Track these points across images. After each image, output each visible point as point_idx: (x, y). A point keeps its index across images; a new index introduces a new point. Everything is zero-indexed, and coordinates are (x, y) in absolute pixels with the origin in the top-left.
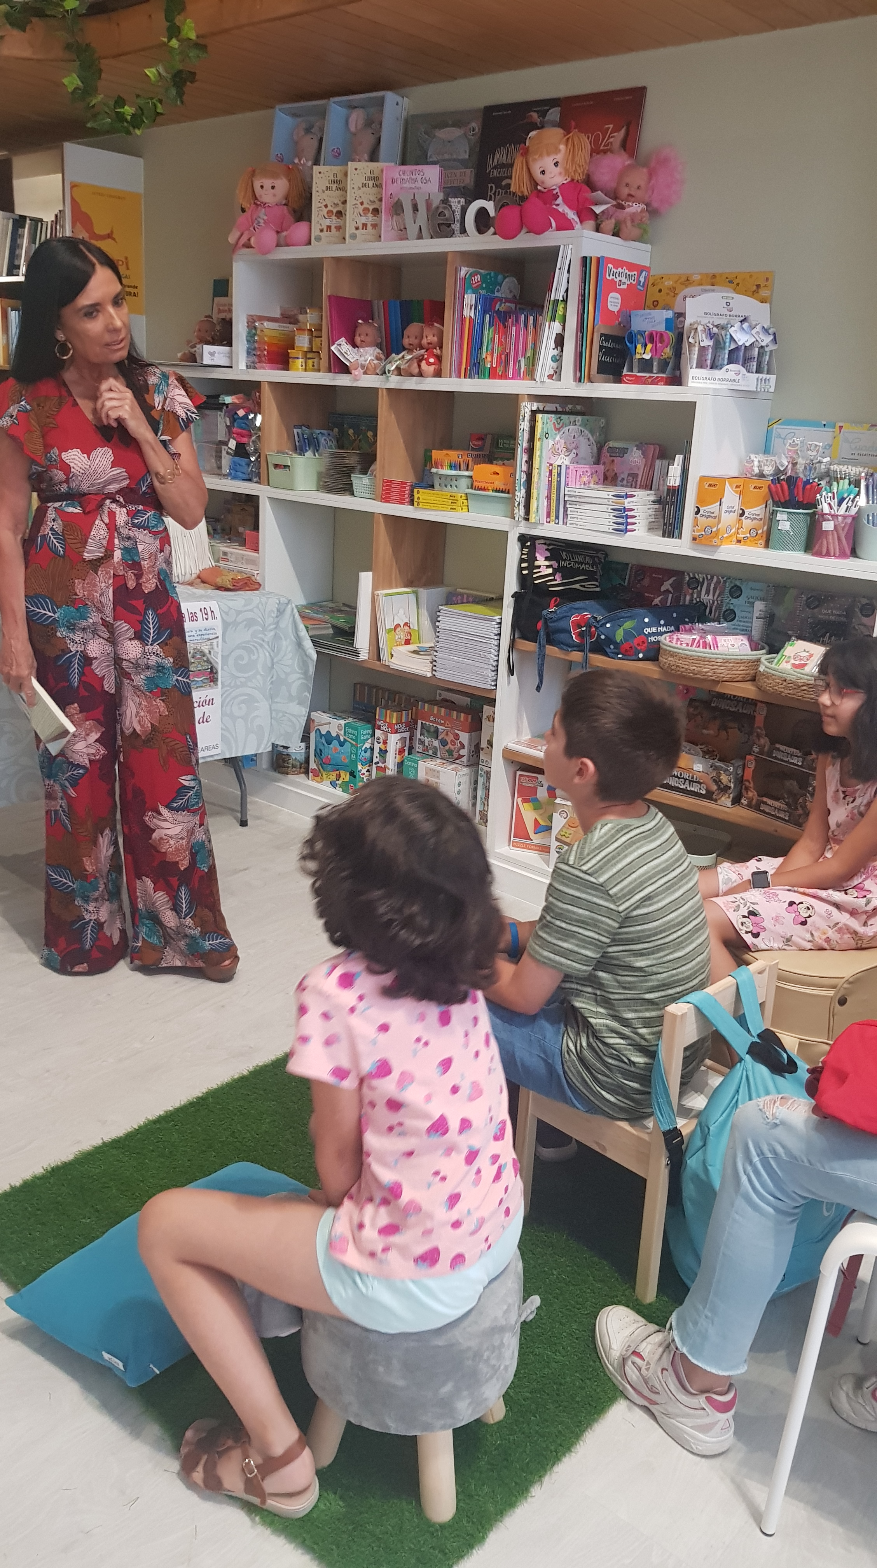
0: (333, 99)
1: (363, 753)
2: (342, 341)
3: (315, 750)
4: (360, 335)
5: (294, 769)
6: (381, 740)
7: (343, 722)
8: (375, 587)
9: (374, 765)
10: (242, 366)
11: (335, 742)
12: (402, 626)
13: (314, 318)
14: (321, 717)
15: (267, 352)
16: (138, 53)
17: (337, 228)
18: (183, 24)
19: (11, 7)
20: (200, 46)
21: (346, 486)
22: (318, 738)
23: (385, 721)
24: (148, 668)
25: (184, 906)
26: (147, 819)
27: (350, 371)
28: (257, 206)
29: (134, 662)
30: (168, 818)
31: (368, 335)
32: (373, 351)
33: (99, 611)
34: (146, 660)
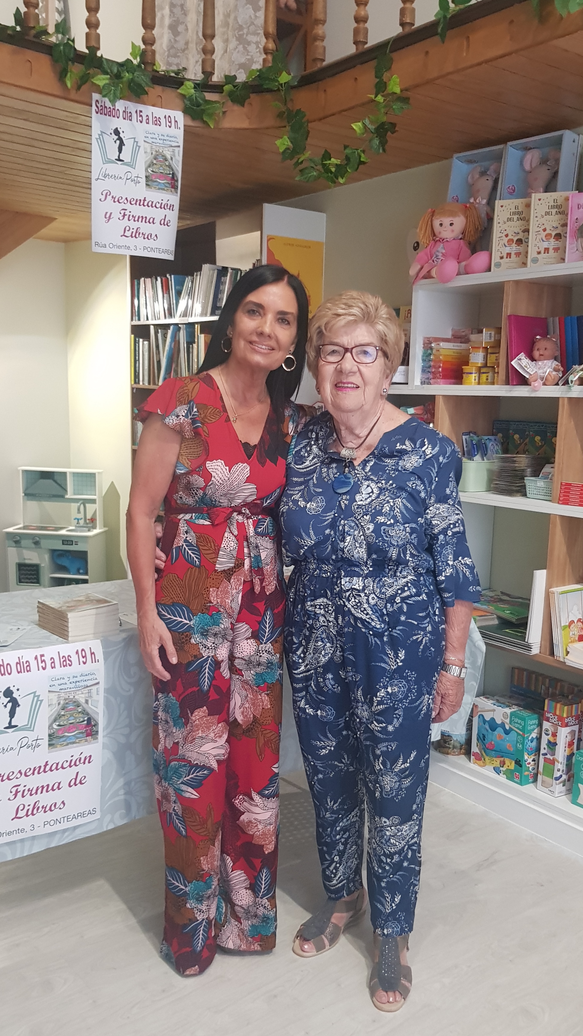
0: (509, 143)
1: (529, 743)
2: (522, 356)
3: (478, 734)
4: (538, 350)
5: (455, 750)
6: (550, 732)
7: (508, 711)
8: (549, 585)
9: (541, 757)
10: (417, 382)
11: (500, 730)
12: (576, 622)
13: (490, 337)
14: (486, 704)
15: (440, 369)
16: (343, 113)
17: (518, 254)
18: (390, 80)
19: (234, 86)
20: (403, 99)
21: (519, 488)
22: (482, 723)
23: (555, 714)
24: (259, 664)
25: (263, 887)
26: (237, 801)
27: (529, 383)
28: (436, 242)
29: (247, 659)
30: (258, 804)
31: (546, 349)
32: (552, 363)
33: (230, 616)
34: (258, 657)
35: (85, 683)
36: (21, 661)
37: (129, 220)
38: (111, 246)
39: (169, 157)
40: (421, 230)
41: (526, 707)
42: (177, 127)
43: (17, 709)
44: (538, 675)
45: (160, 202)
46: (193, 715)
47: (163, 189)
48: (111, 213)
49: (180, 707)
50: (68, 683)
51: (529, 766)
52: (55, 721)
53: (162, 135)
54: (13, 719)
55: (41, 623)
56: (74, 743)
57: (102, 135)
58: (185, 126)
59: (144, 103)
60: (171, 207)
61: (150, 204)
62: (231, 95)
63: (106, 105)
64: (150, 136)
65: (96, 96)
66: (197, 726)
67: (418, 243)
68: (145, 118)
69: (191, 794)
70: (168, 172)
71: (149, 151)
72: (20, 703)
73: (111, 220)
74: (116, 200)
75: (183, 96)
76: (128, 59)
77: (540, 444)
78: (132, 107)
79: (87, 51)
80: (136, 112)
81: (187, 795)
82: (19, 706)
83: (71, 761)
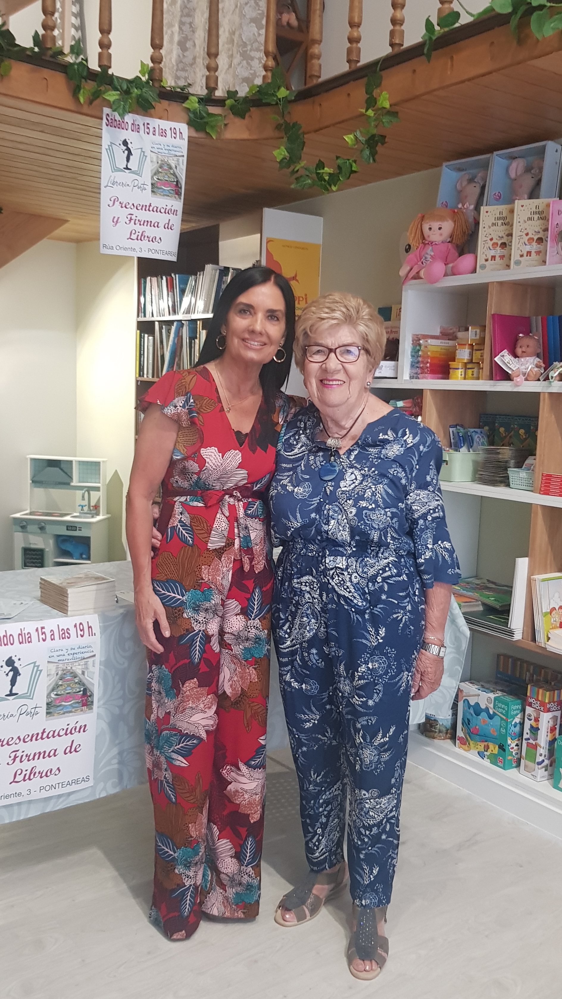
0: (496, 153)
1: (513, 728)
2: (505, 352)
3: (463, 719)
4: (521, 347)
5: (441, 734)
6: (533, 718)
7: (492, 696)
8: (531, 572)
9: (524, 741)
10: (406, 377)
11: (484, 715)
12: (557, 609)
13: (476, 334)
14: (470, 689)
15: (428, 365)
16: (338, 125)
17: (502, 257)
18: (380, 96)
19: (235, 101)
20: (392, 113)
21: (502, 479)
22: (466, 708)
23: (537, 699)
24: (247, 639)
25: (248, 855)
26: (224, 772)
27: (512, 378)
28: (425, 244)
29: (236, 634)
30: (245, 774)
31: (528, 346)
32: (534, 360)
33: (220, 592)
34: (246, 632)
35: (83, 655)
36: (23, 632)
37: (135, 224)
38: (118, 248)
39: (173, 166)
40: (411, 234)
41: (510, 693)
42: (181, 138)
43: (18, 677)
44: (522, 661)
45: (165, 207)
46: (185, 686)
47: (168, 196)
48: (119, 218)
49: (173, 677)
50: (66, 654)
51: (513, 750)
52: (53, 690)
53: (168, 146)
54: (14, 688)
55: (43, 599)
56: (71, 712)
57: (111, 146)
58: (189, 137)
59: (151, 116)
60: (175, 212)
61: (155, 210)
62: (232, 108)
63: (116, 119)
64: (156, 146)
65: (106, 110)
66: (187, 697)
67: (409, 246)
68: (151, 130)
69: (181, 762)
70: (173, 180)
71: (155, 160)
72: (21, 672)
73: (118, 224)
74: (123, 205)
75: (188, 109)
76: (137, 76)
77: (524, 437)
78: (140, 120)
79: (99, 69)
80: (144, 124)
81: (177, 763)
82: (20, 675)
83: (67, 729)
